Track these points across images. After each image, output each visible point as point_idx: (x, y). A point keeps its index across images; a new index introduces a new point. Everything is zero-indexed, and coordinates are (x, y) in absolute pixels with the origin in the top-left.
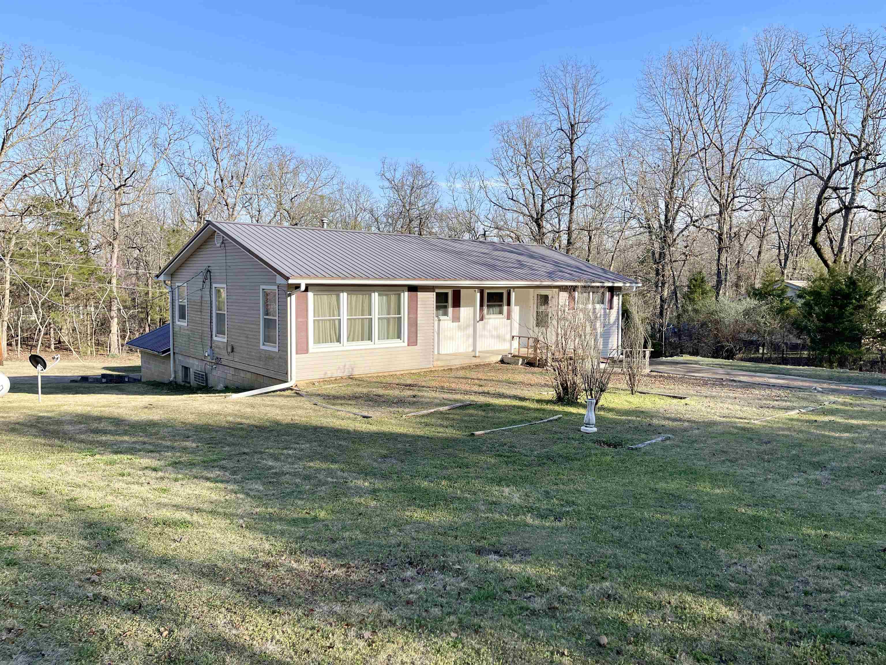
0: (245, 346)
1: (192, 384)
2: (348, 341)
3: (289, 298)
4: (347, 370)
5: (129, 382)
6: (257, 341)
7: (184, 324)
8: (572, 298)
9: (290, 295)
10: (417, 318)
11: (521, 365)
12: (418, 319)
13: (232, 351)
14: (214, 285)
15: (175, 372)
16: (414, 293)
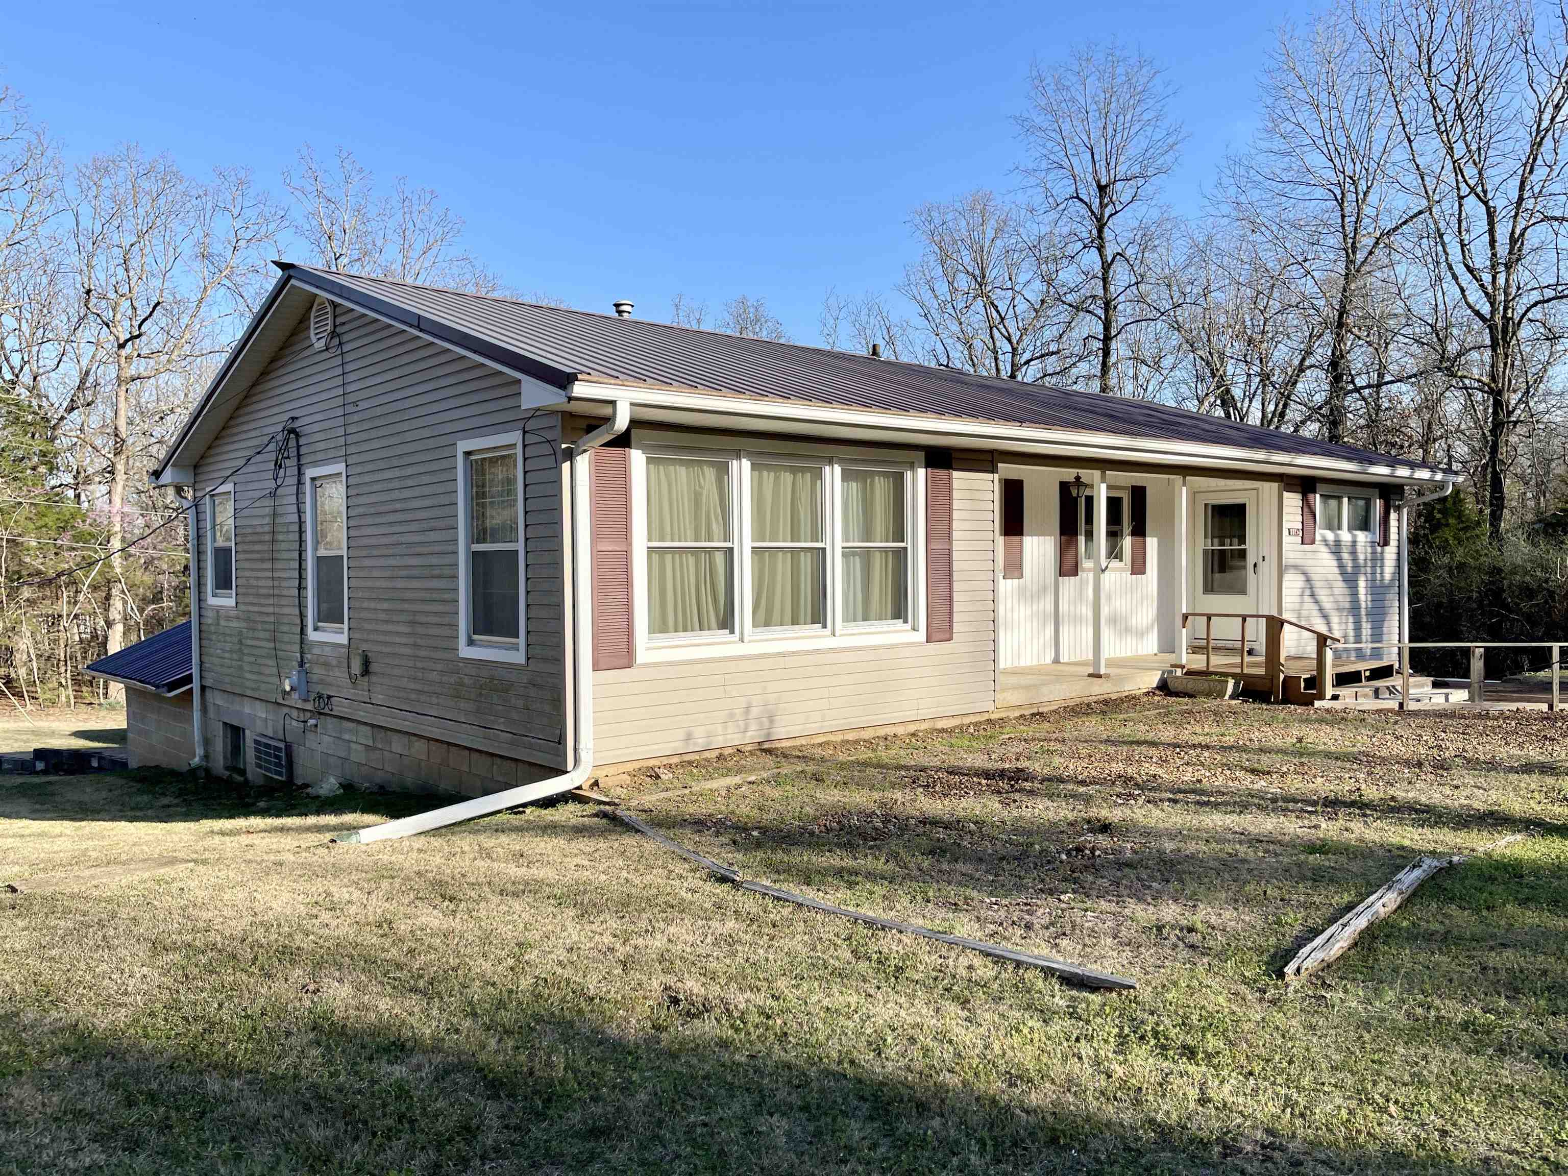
0: (407, 651)
1: (250, 776)
2: (755, 625)
3: (566, 466)
4: (753, 726)
5: (100, 769)
6: (447, 632)
7: (226, 601)
8: (1308, 509)
9: (570, 455)
10: (950, 551)
11: (1232, 697)
12: (955, 556)
13: (366, 672)
14: (310, 473)
15: (207, 742)
16: (942, 472)
